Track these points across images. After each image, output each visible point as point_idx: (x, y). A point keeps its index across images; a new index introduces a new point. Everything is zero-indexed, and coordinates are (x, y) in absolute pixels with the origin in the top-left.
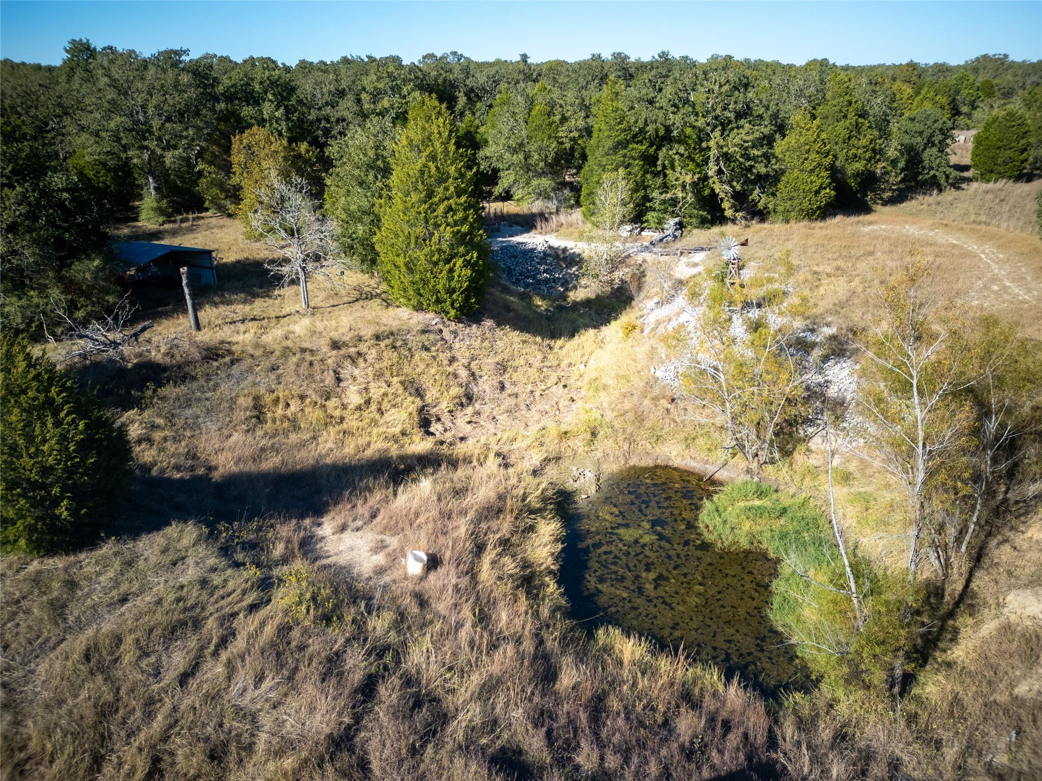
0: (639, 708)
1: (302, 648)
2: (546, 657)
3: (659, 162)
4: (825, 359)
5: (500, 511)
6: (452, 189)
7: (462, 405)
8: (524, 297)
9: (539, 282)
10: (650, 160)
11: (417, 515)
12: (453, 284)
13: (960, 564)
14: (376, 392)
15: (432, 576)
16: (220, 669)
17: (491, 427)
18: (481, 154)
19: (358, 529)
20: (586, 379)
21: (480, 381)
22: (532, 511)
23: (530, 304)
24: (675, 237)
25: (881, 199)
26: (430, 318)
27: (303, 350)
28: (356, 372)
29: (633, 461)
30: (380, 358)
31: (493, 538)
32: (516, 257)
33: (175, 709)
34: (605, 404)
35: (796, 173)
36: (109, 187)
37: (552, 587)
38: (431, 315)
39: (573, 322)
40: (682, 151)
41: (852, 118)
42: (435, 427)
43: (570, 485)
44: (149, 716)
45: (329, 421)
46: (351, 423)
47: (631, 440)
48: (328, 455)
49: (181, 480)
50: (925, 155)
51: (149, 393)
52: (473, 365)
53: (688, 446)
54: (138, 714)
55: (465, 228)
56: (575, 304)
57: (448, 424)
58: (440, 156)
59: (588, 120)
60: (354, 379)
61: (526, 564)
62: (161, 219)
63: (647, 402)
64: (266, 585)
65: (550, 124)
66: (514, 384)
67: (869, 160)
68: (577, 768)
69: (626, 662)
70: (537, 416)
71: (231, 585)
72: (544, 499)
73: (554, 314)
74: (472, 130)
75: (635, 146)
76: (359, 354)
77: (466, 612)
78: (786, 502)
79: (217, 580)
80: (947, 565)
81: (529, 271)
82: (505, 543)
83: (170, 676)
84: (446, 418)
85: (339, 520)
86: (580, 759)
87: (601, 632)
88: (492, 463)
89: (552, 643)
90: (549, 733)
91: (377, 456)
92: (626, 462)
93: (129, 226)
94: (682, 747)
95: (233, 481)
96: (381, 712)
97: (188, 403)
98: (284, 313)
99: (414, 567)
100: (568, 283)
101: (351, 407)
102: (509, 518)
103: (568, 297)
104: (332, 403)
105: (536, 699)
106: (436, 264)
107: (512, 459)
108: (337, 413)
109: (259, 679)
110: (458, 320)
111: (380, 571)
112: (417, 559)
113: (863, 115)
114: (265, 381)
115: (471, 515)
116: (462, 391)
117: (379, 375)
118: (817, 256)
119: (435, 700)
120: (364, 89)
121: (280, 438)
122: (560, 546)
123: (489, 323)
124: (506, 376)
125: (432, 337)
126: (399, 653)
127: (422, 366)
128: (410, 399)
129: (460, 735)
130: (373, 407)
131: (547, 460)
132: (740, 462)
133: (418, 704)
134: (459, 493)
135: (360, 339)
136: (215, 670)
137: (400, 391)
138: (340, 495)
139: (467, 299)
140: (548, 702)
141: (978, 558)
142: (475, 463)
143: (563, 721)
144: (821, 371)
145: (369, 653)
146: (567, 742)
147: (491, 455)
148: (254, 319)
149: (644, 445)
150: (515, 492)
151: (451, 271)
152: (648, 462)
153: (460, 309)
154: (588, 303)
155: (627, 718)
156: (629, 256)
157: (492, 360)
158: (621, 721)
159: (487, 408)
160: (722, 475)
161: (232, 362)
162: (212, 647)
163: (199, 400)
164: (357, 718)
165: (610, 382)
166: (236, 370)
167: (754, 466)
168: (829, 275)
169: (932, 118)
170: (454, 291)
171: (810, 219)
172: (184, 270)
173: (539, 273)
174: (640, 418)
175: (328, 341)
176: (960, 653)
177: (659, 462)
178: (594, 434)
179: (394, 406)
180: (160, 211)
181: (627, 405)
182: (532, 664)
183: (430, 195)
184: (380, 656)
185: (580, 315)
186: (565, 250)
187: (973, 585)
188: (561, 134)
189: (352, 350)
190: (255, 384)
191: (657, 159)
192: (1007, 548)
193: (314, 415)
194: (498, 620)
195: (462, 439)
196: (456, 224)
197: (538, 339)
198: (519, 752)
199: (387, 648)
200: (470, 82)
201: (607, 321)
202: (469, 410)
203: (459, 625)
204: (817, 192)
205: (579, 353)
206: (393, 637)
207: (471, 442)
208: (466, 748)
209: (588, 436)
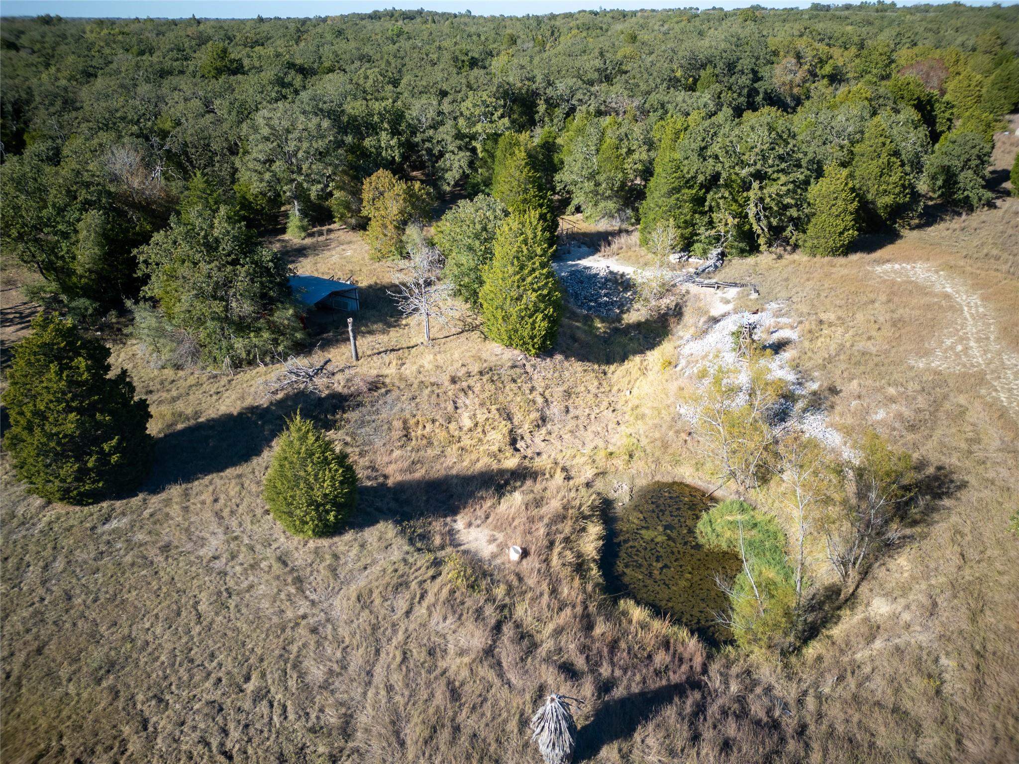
0: (636, 647)
1: (463, 603)
2: (588, 616)
3: (707, 204)
4: (805, 411)
5: (565, 517)
6: (537, 264)
7: (538, 426)
8: (588, 320)
9: (600, 305)
10: (699, 201)
11: (513, 519)
12: (535, 332)
13: (854, 575)
14: (481, 418)
15: (524, 562)
16: (424, 611)
17: (557, 444)
18: (557, 177)
19: (478, 526)
20: (630, 405)
21: (552, 406)
22: (585, 518)
23: (592, 327)
24: (716, 267)
25: (909, 225)
26: (517, 354)
27: (433, 384)
28: (467, 402)
29: (658, 478)
30: (483, 391)
31: (559, 537)
32: (582, 282)
33: (407, 630)
34: (641, 431)
35: (824, 216)
36: (263, 208)
37: (595, 572)
38: (517, 352)
39: (625, 346)
40: (727, 194)
41: (884, 158)
42: (520, 444)
43: (612, 495)
44: (395, 632)
45: (453, 439)
46: (466, 442)
47: (657, 462)
48: (452, 468)
49: (372, 487)
50: (961, 177)
51: (338, 416)
52: (547, 394)
53: (697, 470)
54: (390, 630)
55: (545, 292)
56: (630, 327)
57: (529, 442)
58: (530, 241)
59: (651, 153)
60: (466, 406)
61: (579, 555)
62: (303, 235)
63: (671, 433)
64: (437, 563)
65: (618, 157)
66: (576, 408)
67: (898, 195)
68: (600, 674)
69: (634, 621)
70: (592, 436)
71: (419, 564)
72: (593, 508)
73: (610, 335)
74: (551, 140)
75: (687, 191)
76: (469, 387)
77: (545, 586)
78: (759, 518)
79: (411, 560)
80: (846, 575)
81: (593, 295)
82: (567, 540)
83: (400, 612)
84: (527, 437)
85: (467, 519)
86: (602, 670)
87: (622, 601)
88: (559, 476)
89: (592, 608)
90: (587, 657)
91: (484, 469)
92: (653, 477)
93: (279, 240)
94: (655, 670)
95: (401, 487)
96: (505, 639)
97: (363, 424)
98: (412, 344)
99: (514, 556)
100: (624, 306)
101: (465, 429)
102: (570, 523)
103: (622, 319)
104: (453, 426)
105: (582, 639)
106: (523, 318)
107: (573, 473)
108: (456, 433)
109: (445, 619)
110: (537, 356)
111: (494, 556)
112: (516, 551)
113: (896, 153)
114: (409, 408)
115: (546, 520)
116: (538, 415)
117: (482, 405)
118: (828, 301)
119: (531, 636)
120: (461, 114)
121: (422, 453)
122: (601, 543)
123: (559, 357)
124: (571, 401)
125: (518, 370)
126: (511, 607)
127: (511, 394)
128: (504, 422)
129: (544, 654)
130: (480, 429)
131: (597, 475)
132: (733, 485)
133: (522, 637)
134: (538, 503)
135: (469, 375)
136: (421, 611)
137: (497, 416)
138: (466, 503)
139: (544, 342)
140: (588, 642)
141: (865, 574)
142: (547, 476)
143: (595, 652)
144: (801, 419)
145: (496, 609)
146: (596, 662)
147: (559, 470)
148: (393, 350)
149: (666, 467)
150: (573, 503)
151: (534, 322)
152: (668, 479)
153: (539, 349)
154: (638, 325)
155: (629, 653)
156: (674, 286)
157: (561, 389)
158: (625, 654)
159: (556, 428)
160: (718, 494)
161: (387, 392)
162: (417, 599)
163: (369, 422)
164: (494, 641)
165: (647, 411)
166: (389, 398)
167: (742, 489)
168: (830, 325)
169: (970, 144)
170: (535, 336)
171: (834, 255)
172: (350, 320)
173: (601, 297)
174: (665, 446)
175: (448, 378)
176: (837, 631)
177: (676, 479)
178: (631, 456)
179: (493, 428)
180: (303, 228)
181: (657, 435)
182: (581, 621)
183: (522, 268)
184: (502, 611)
185: (631, 339)
186: (623, 275)
187: (859, 590)
188: (626, 166)
189: (465, 384)
190: (402, 410)
191: (705, 201)
192: (883, 568)
193: (442, 435)
194: (562, 592)
195: (539, 454)
196: (539, 288)
197: (596, 367)
198: (572, 665)
199: (505, 606)
200: (550, 91)
201: (652, 346)
202: (543, 431)
203: (542, 594)
204: (841, 233)
205: (626, 380)
206: (507, 600)
207: (544, 456)
208: (547, 660)
209: (627, 457)
